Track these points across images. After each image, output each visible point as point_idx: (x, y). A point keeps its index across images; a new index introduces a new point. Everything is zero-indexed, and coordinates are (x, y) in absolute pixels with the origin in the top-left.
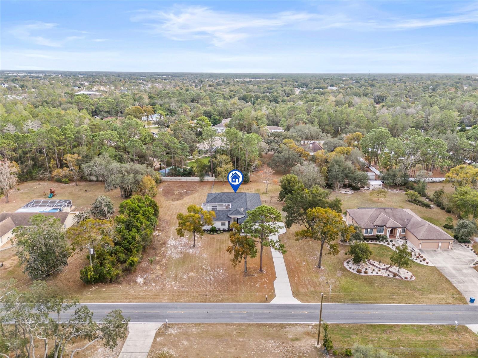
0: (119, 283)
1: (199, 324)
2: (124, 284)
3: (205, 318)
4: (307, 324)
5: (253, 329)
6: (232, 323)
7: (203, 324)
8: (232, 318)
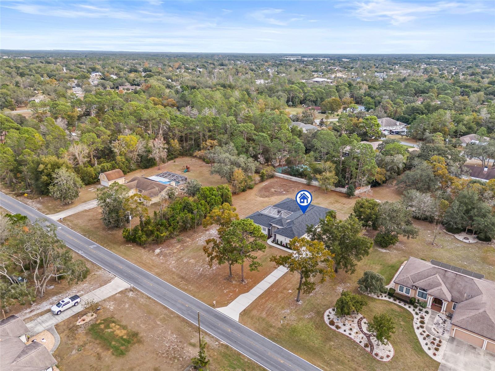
0: (144, 248)
1: (150, 298)
2: (147, 250)
3: (159, 296)
4: (218, 339)
5: (176, 320)
6: (169, 309)
7: (152, 299)
8: (174, 305)
